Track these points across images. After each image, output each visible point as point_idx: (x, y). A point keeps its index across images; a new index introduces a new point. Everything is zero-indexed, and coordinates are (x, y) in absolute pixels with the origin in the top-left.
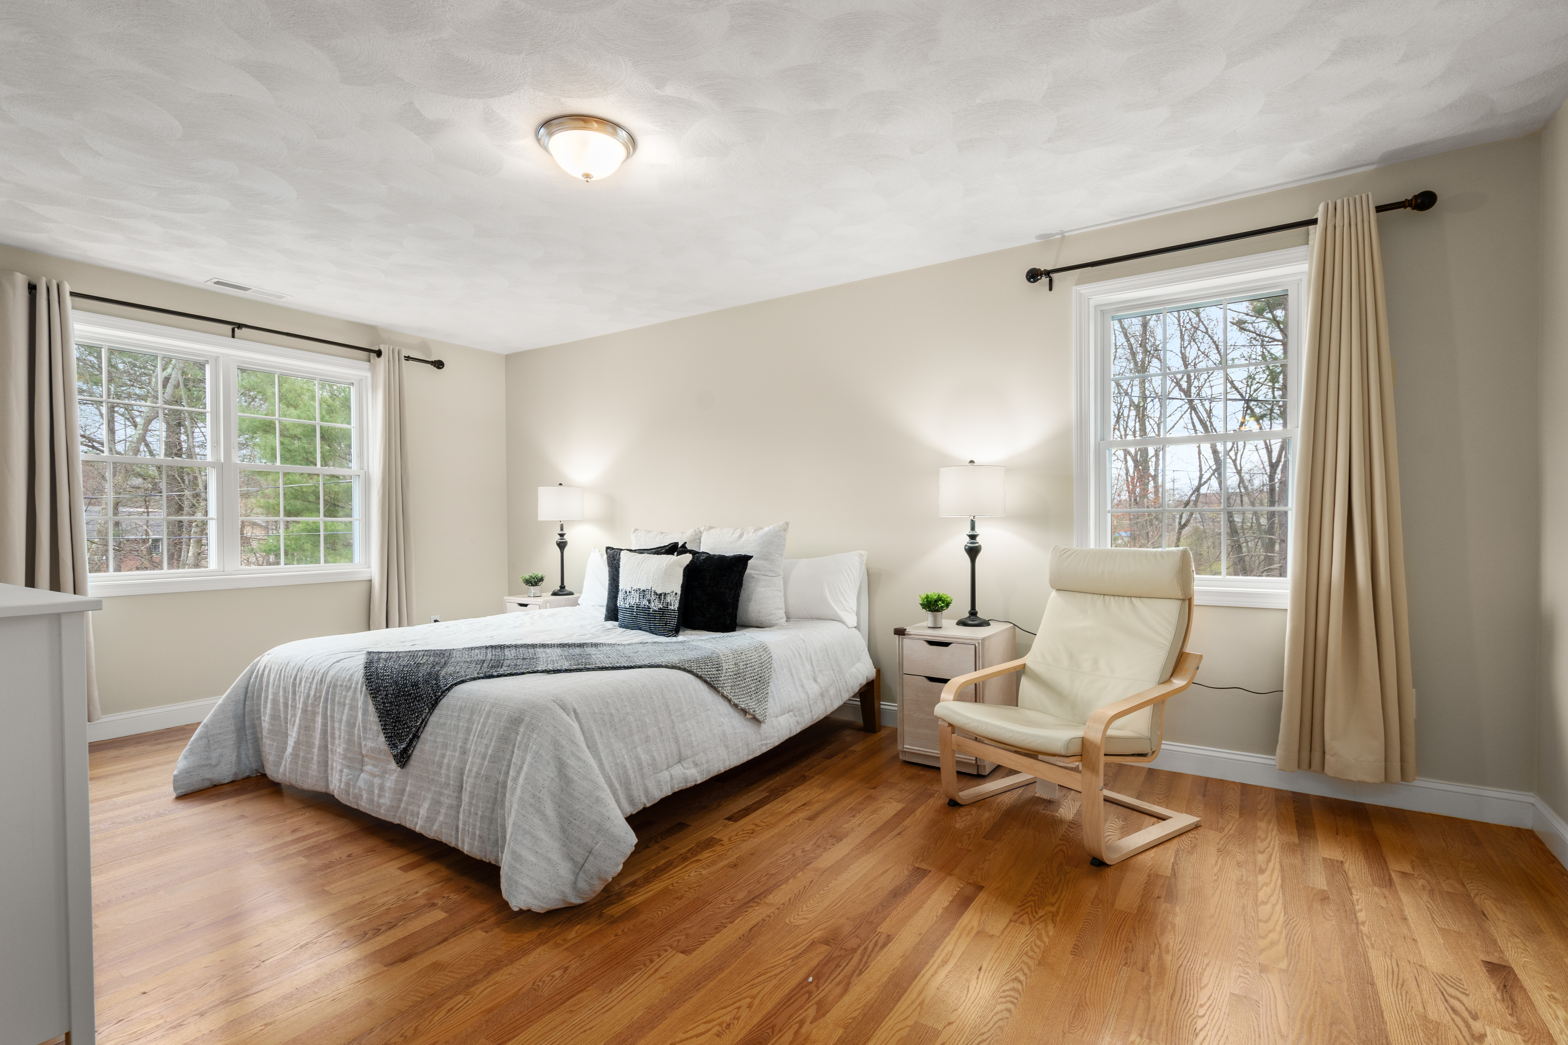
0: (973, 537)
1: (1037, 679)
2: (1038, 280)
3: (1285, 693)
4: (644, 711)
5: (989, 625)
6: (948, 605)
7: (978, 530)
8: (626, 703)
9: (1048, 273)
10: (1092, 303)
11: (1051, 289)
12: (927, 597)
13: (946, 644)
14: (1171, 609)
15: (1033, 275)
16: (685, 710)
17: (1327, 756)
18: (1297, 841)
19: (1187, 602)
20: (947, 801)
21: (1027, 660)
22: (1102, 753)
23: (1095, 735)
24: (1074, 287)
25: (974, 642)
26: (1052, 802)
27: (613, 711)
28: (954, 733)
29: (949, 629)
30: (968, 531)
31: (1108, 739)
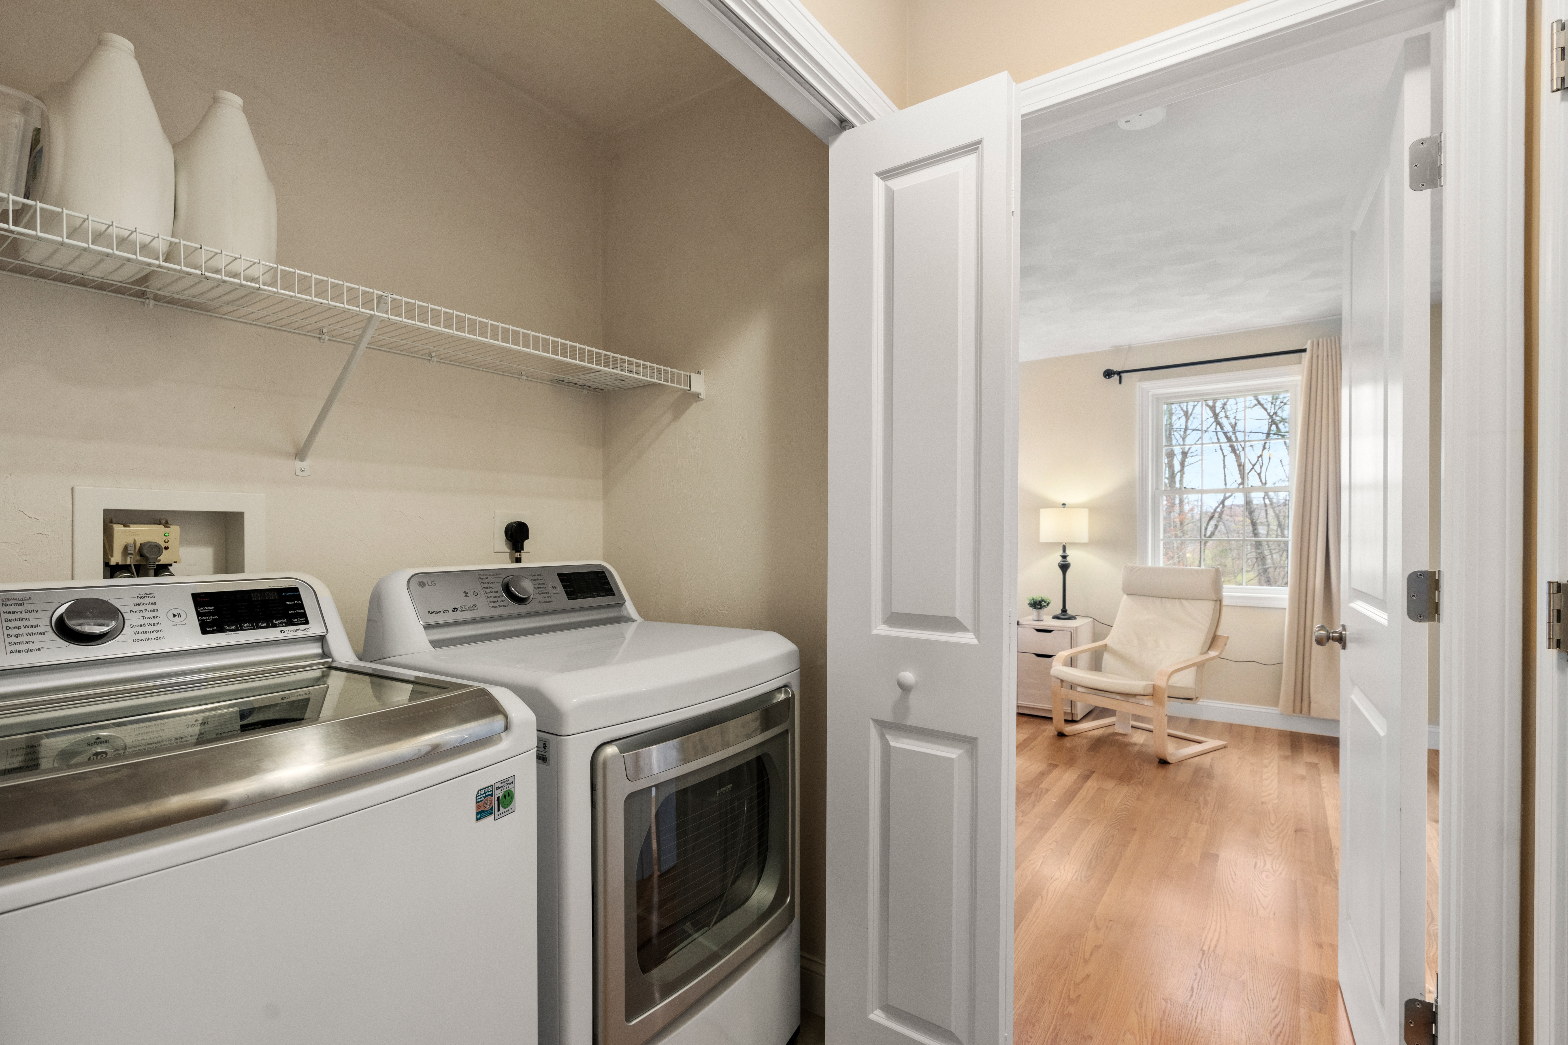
0: (1064, 557)
1: (1115, 653)
2: (1112, 377)
3: (1284, 665)
5: (1075, 619)
6: (1048, 604)
7: (1068, 552)
9: (1119, 373)
10: (1150, 393)
11: (1120, 383)
12: (1033, 599)
13: (1050, 631)
14: (1208, 607)
15: (1108, 374)
17: (1312, 704)
18: (1289, 754)
19: (1219, 602)
20: (1056, 733)
21: (1107, 641)
22: (1166, 696)
23: (1161, 683)
24: (1138, 383)
25: (1070, 629)
26: (1127, 735)
28: (1062, 687)
29: (1048, 621)
30: (1061, 553)
31: (1170, 687)
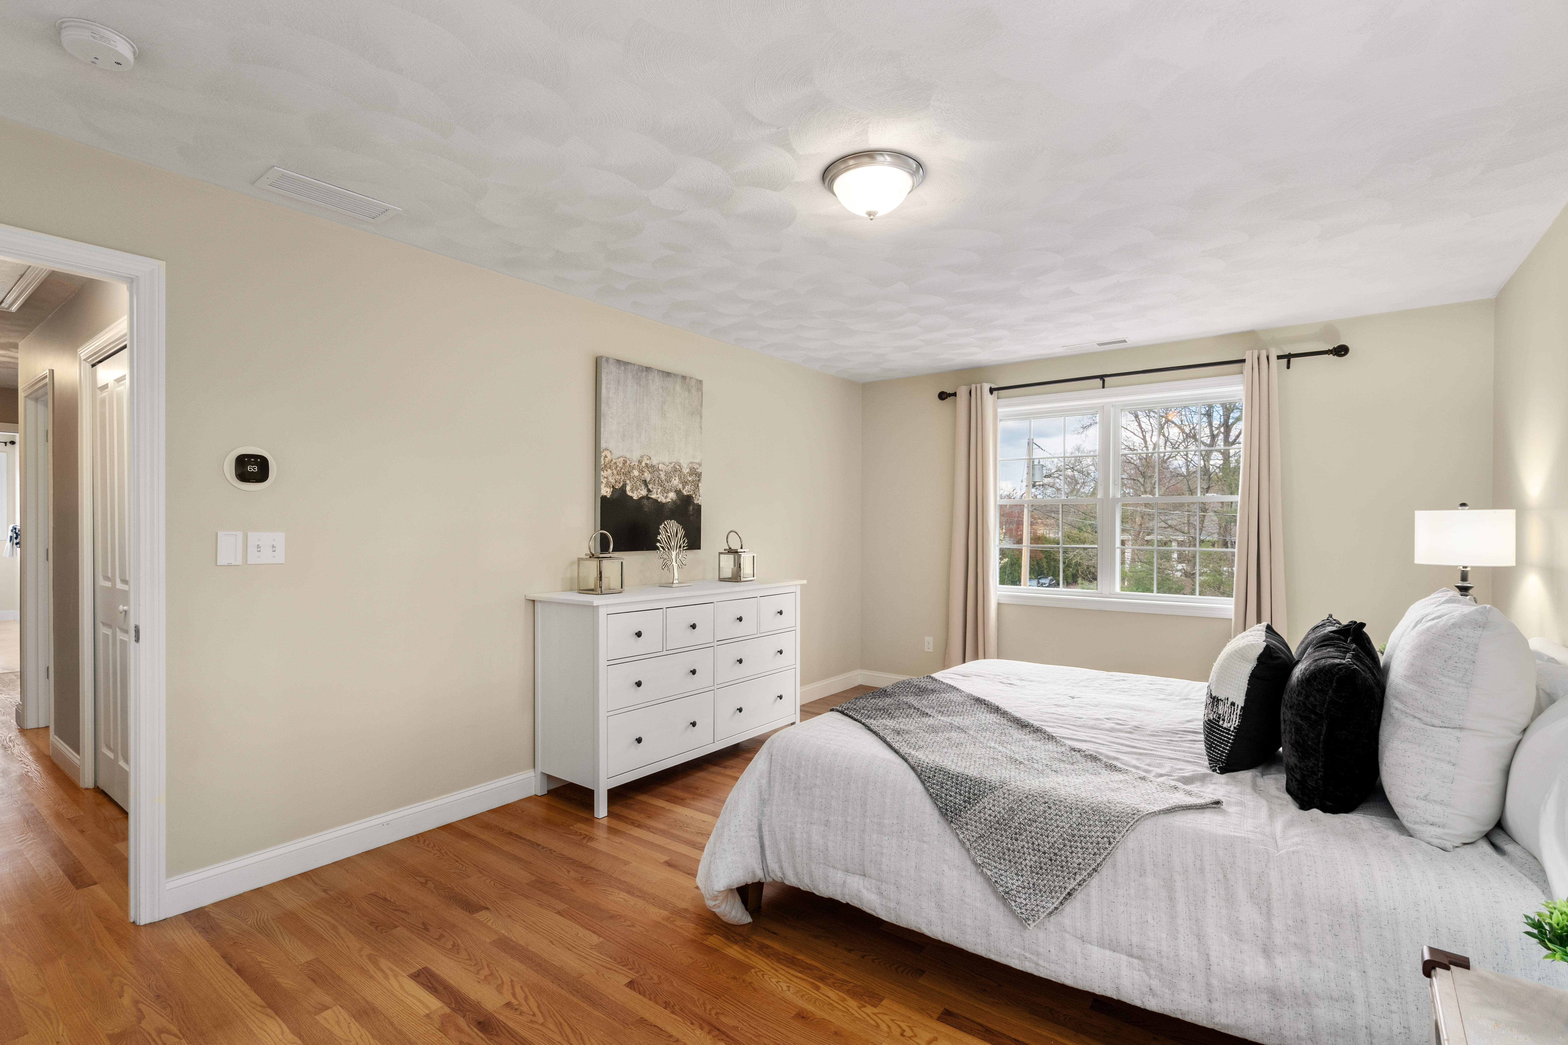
4: (833, 793)
8: (818, 775)
16: (886, 821)
27: (802, 775)
